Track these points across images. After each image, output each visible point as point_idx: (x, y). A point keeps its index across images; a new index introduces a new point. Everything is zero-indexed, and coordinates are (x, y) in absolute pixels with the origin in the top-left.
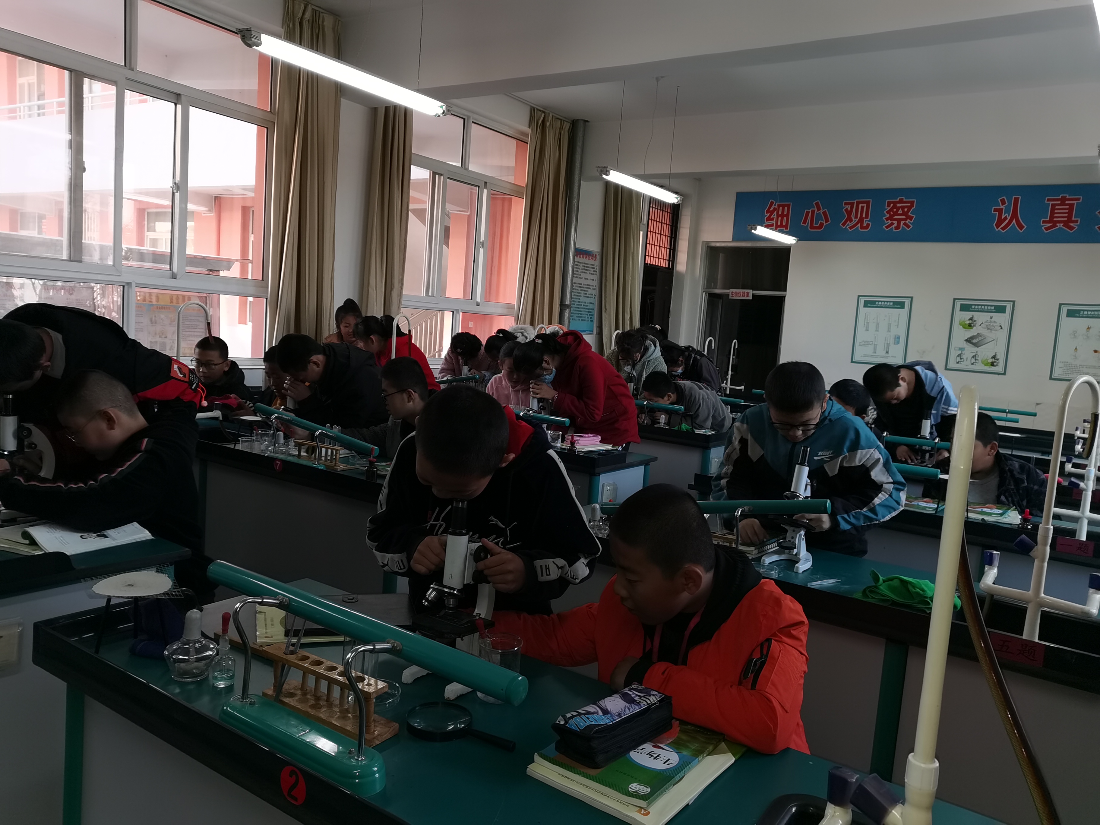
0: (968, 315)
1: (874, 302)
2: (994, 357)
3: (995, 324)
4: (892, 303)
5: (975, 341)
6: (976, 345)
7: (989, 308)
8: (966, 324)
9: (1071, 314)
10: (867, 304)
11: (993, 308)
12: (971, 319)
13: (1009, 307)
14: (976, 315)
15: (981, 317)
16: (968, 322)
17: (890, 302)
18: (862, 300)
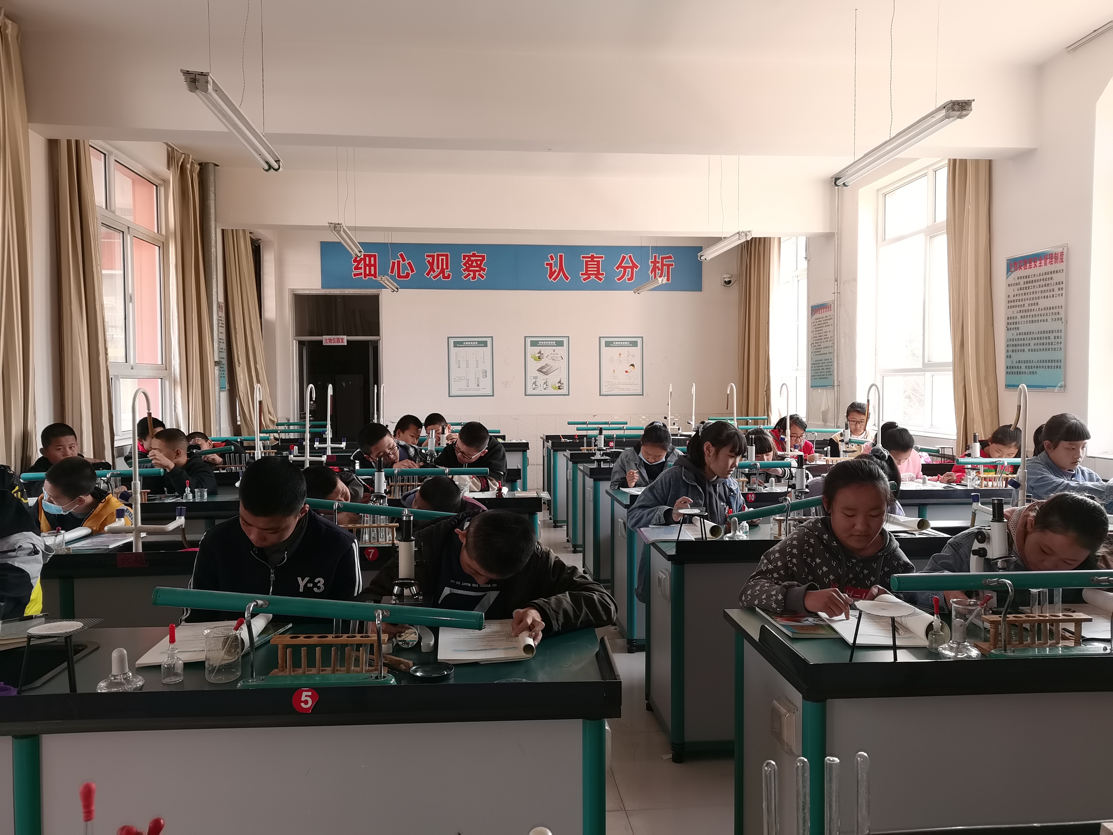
0: (537, 349)
1: (462, 343)
2: (560, 382)
3: (557, 356)
4: (476, 343)
5: (544, 370)
6: (545, 373)
7: (552, 343)
8: (536, 357)
9: (608, 344)
10: (456, 344)
11: (554, 343)
12: (540, 353)
13: (565, 341)
14: (544, 350)
15: (546, 351)
16: (538, 355)
17: (475, 341)
18: (452, 341)
